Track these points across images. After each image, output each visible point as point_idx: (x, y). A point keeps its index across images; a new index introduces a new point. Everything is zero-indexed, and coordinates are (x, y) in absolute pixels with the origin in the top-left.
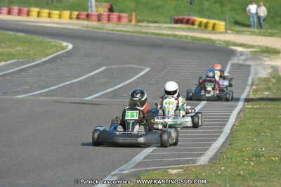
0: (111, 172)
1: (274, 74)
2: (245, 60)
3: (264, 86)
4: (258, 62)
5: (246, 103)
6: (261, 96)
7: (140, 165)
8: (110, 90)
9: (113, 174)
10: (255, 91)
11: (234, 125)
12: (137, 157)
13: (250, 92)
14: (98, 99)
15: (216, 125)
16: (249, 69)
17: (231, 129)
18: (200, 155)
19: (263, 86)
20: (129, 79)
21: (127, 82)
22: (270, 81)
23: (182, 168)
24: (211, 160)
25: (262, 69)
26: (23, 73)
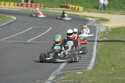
0: (52, 74)
1: (107, 30)
2: (93, 24)
3: (104, 36)
4: (99, 25)
5: (98, 43)
6: (104, 40)
7: (63, 70)
8: (36, 37)
9: (53, 74)
10: (100, 37)
11: (96, 53)
12: (60, 67)
13: (98, 38)
16: (96, 28)
17: (96, 55)
18: (88, 66)
22: (106, 33)
23: (82, 71)
24: (93, 68)
25: (102, 28)
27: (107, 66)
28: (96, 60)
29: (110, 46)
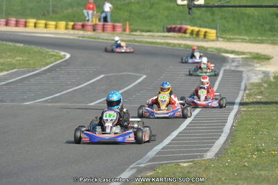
0: (129, 166)
1: (266, 79)
2: (237, 66)
3: (257, 91)
4: (249, 68)
5: (241, 106)
6: (255, 100)
7: (153, 159)
9: (131, 166)
10: (249, 95)
11: (233, 126)
12: (149, 153)
13: (243, 96)
14: (102, 105)
15: (216, 126)
16: (242, 75)
17: (232, 128)
18: (206, 151)
19: (255, 90)
20: (127, 86)
21: (126, 89)
22: (262, 86)
23: (191, 162)
24: (217, 155)
25: (254, 75)
26: (26, 82)
27: (245, 151)
28: (227, 140)
29: (263, 113)
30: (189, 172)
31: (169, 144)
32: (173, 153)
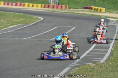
0: (68, 65)
2: (114, 24)
5: (116, 41)
7: (78, 63)
11: (112, 49)
13: (117, 36)
16: (116, 27)
17: (111, 50)
18: (101, 59)
23: (95, 64)
24: (105, 61)
26: (24, 30)
28: (110, 55)
30: (94, 68)
31: (85, 56)
32: (87, 60)
